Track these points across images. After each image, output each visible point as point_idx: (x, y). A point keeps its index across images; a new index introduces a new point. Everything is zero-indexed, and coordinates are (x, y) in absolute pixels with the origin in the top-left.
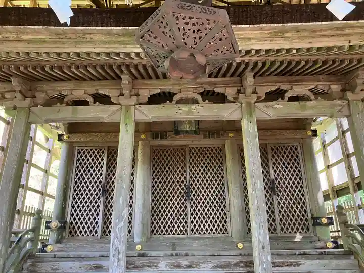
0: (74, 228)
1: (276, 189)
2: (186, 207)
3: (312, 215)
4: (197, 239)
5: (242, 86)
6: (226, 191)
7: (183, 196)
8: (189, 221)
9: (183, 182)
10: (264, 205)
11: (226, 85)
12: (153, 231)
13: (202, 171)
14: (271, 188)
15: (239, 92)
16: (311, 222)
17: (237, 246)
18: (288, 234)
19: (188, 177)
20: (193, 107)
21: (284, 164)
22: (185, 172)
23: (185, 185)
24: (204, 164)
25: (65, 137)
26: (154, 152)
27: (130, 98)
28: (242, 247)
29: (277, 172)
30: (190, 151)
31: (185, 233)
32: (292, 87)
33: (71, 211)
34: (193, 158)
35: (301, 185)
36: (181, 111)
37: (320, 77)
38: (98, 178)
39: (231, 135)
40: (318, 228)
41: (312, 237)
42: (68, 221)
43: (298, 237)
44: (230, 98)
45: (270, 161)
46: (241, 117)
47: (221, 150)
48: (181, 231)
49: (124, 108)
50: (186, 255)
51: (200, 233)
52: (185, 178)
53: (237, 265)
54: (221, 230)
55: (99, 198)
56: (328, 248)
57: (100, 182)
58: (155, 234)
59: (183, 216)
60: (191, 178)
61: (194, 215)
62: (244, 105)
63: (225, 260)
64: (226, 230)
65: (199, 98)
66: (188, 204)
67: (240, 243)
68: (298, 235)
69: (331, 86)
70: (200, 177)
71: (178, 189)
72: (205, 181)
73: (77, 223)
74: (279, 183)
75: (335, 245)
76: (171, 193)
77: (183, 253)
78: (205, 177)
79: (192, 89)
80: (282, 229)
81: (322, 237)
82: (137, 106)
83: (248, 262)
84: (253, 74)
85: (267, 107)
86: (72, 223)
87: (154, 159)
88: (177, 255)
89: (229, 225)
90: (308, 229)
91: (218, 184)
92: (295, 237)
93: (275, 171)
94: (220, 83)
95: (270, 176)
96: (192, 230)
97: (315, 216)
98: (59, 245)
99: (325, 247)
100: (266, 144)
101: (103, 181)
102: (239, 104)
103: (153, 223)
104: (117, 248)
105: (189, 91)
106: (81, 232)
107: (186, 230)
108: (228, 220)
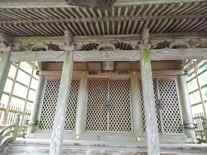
0: (42, 124)
1: (161, 105)
2: (107, 114)
3: (184, 122)
4: (114, 133)
5: (142, 39)
6: (131, 105)
7: (105, 108)
8: (108, 123)
9: (105, 99)
10: (155, 117)
11: (131, 39)
12: (87, 128)
13: (117, 93)
14: (158, 105)
15: (139, 43)
16: (183, 126)
17: (137, 140)
18: (169, 133)
19: (108, 96)
20: (110, 52)
21: (166, 90)
22: (107, 93)
23: (107, 101)
24: (118, 89)
25: (40, 73)
26: (90, 82)
27: (70, 46)
28: (140, 140)
29: (162, 95)
30: (110, 81)
31: (106, 129)
32: (175, 40)
33: (41, 114)
34: (112, 85)
35: (177, 104)
36: (102, 55)
37: (193, 33)
39: (134, 73)
40: (188, 130)
41: (184, 135)
42: (39, 120)
44: (133, 47)
45: (158, 88)
46: (140, 58)
47: (128, 81)
48: (103, 128)
49: (66, 52)
51: (114, 130)
52: (107, 97)
54: (127, 129)
56: (194, 143)
58: (88, 130)
59: (105, 119)
60: (110, 97)
61: (112, 119)
62: (142, 51)
63: (129, 151)
64: (130, 129)
65: (114, 47)
66: (108, 112)
67: (139, 138)
69: (201, 39)
70: (115, 97)
71: (103, 103)
72: (118, 99)
73: (44, 122)
74: (163, 102)
75: (198, 141)
76: (99, 105)
77: (102, 144)
78: (118, 97)
79: (110, 42)
80: (165, 130)
82: (74, 52)
83: (143, 153)
84: (149, 30)
85: (158, 52)
86: (41, 122)
87: (90, 86)
88: (98, 145)
89: (132, 126)
90: (181, 130)
91: (126, 101)
93: (161, 95)
94: (127, 38)
95: (157, 97)
96: (110, 128)
97: (186, 123)
99: (192, 142)
100: (156, 78)
102: (139, 51)
103: (87, 123)
104: (55, 143)
105: (107, 43)
106: (46, 127)
108: (132, 123)
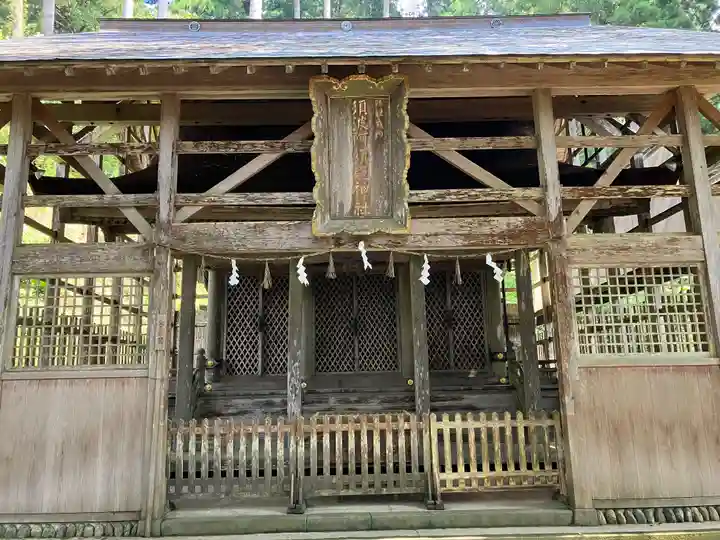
0: (231, 366)
1: (452, 321)
2: (353, 343)
3: (490, 349)
4: (366, 376)
6: (397, 324)
7: (350, 331)
8: (357, 357)
9: (349, 315)
12: (317, 368)
16: (487, 357)
17: (407, 383)
18: (462, 370)
19: (356, 310)
22: (352, 303)
23: (352, 318)
28: (412, 383)
29: (455, 302)
31: (352, 369)
33: (227, 348)
34: (361, 287)
38: (254, 311)
40: (493, 364)
41: (487, 373)
42: (224, 358)
43: (472, 374)
48: (348, 367)
50: (354, 392)
51: (368, 370)
52: (352, 311)
53: (402, 400)
54: (391, 366)
55: (256, 333)
57: (257, 316)
58: (320, 371)
59: (350, 351)
60: (359, 310)
61: (363, 351)
63: (392, 396)
64: (396, 366)
66: (356, 339)
67: (410, 380)
68: (473, 371)
70: (369, 309)
72: (374, 314)
73: (234, 361)
74: (456, 315)
77: (351, 389)
78: (374, 310)
80: (456, 365)
81: (497, 373)
86: (228, 361)
88: (346, 391)
89: (400, 361)
90: (484, 365)
91: (389, 317)
92: (469, 373)
93: (453, 302)
96: (360, 366)
97: (493, 351)
98: (218, 385)
99: (498, 382)
101: (260, 314)
103: (317, 360)
106: (239, 370)
107: (353, 367)
108: (398, 356)
